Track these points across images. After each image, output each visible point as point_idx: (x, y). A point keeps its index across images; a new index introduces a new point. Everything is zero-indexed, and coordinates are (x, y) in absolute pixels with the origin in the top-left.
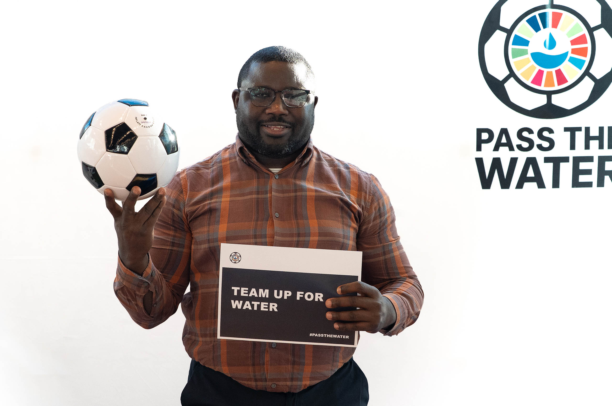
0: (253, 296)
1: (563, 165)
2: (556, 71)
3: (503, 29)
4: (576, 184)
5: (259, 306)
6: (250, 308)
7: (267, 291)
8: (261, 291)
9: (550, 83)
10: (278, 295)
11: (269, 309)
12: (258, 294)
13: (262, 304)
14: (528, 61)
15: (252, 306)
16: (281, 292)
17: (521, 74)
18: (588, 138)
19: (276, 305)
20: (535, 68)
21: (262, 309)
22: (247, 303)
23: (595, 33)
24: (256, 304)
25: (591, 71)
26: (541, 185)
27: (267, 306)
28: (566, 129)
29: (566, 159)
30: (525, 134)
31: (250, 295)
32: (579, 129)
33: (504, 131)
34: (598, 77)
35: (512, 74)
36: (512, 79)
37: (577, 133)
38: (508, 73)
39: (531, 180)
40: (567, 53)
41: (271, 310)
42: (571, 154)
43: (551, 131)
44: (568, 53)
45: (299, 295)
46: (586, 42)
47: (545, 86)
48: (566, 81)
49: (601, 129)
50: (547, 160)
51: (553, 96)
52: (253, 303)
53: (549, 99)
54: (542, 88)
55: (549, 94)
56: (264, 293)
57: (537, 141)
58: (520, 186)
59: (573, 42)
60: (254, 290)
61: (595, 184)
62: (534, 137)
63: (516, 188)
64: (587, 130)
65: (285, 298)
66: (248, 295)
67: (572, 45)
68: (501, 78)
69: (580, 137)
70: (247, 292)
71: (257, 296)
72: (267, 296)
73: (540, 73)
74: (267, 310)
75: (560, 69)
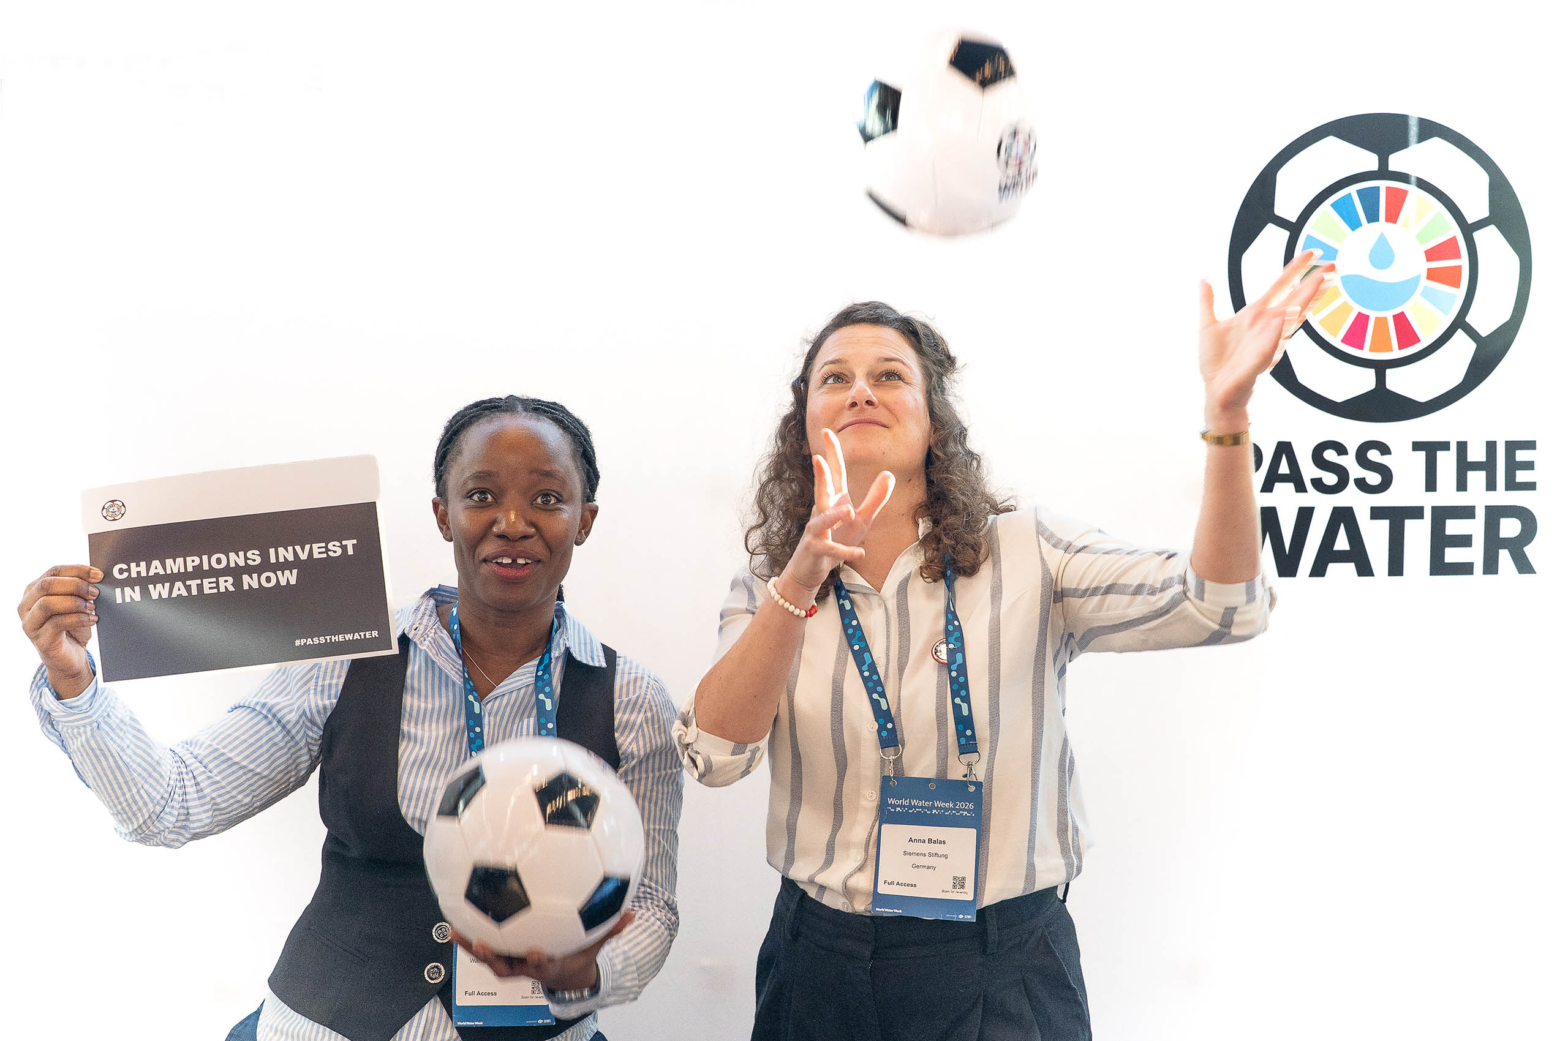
1: (1410, 525)
2: (1394, 316)
3: (1282, 223)
9: (1381, 343)
14: (1335, 294)
17: (1322, 322)
18: (1464, 466)
20: (1351, 309)
23: (1477, 235)
25: (1469, 319)
26: (1365, 569)
28: (1417, 446)
29: (1416, 513)
30: (1330, 455)
32: (1445, 446)
33: (1284, 449)
34: (1484, 332)
36: (1303, 336)
37: (1440, 454)
39: (1342, 557)
40: (1418, 277)
42: (1429, 501)
43: (1384, 449)
44: (1420, 278)
46: (1458, 256)
47: (1371, 350)
48: (1416, 340)
49: (1491, 446)
50: (1377, 513)
51: (1390, 373)
53: (1381, 379)
54: (1365, 354)
55: (1381, 368)
57: (1355, 471)
58: (1318, 570)
59: (1431, 254)
61: (1478, 567)
62: (1349, 462)
63: (1310, 576)
64: (1462, 447)
67: (1428, 260)
69: (1447, 462)
73: (1362, 320)
75: (1403, 313)
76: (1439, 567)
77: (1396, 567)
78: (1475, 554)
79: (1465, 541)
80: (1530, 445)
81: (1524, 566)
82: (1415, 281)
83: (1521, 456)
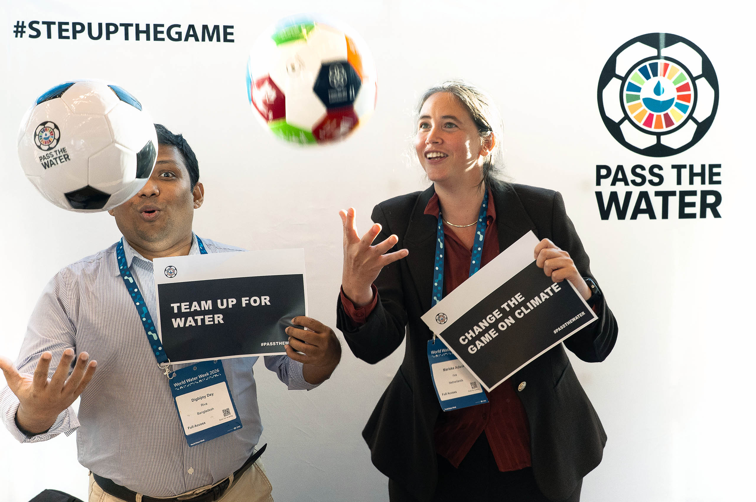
0: (195, 310)
1: (671, 199)
2: (664, 115)
3: (619, 77)
5: (203, 320)
6: (194, 324)
7: (210, 302)
8: (203, 303)
9: (659, 125)
10: (222, 305)
11: (214, 322)
12: (200, 307)
13: (206, 317)
14: (639, 106)
15: (196, 321)
16: (225, 301)
17: (635, 117)
18: (692, 175)
19: (221, 316)
20: (647, 111)
21: (207, 323)
22: (190, 319)
23: (696, 82)
24: (199, 318)
25: (694, 115)
26: (652, 216)
27: (211, 319)
28: (673, 167)
29: (673, 193)
30: (638, 170)
31: (192, 310)
32: (685, 166)
33: (620, 168)
34: (700, 121)
35: (627, 117)
36: (627, 121)
37: (683, 170)
38: (623, 116)
39: (643, 211)
42: (678, 189)
43: (660, 168)
44: (674, 99)
45: (244, 301)
46: (691, 90)
47: (655, 128)
48: (673, 124)
49: (703, 167)
50: (657, 194)
51: (662, 137)
52: (196, 318)
53: (659, 140)
54: (652, 129)
55: (659, 135)
56: (207, 305)
57: (649, 177)
58: (634, 217)
59: (679, 89)
60: (195, 303)
61: (698, 215)
62: (646, 173)
63: (630, 219)
64: (691, 167)
65: (230, 306)
66: (190, 310)
67: (678, 92)
68: (617, 120)
69: (685, 173)
70: (188, 307)
71: (200, 310)
72: (211, 308)
73: (651, 116)
74: (212, 323)
75: (668, 114)
76: (682, 215)
77: (665, 215)
78: (697, 210)
79: (693, 205)
80: (719, 166)
81: (717, 215)
83: (715, 170)
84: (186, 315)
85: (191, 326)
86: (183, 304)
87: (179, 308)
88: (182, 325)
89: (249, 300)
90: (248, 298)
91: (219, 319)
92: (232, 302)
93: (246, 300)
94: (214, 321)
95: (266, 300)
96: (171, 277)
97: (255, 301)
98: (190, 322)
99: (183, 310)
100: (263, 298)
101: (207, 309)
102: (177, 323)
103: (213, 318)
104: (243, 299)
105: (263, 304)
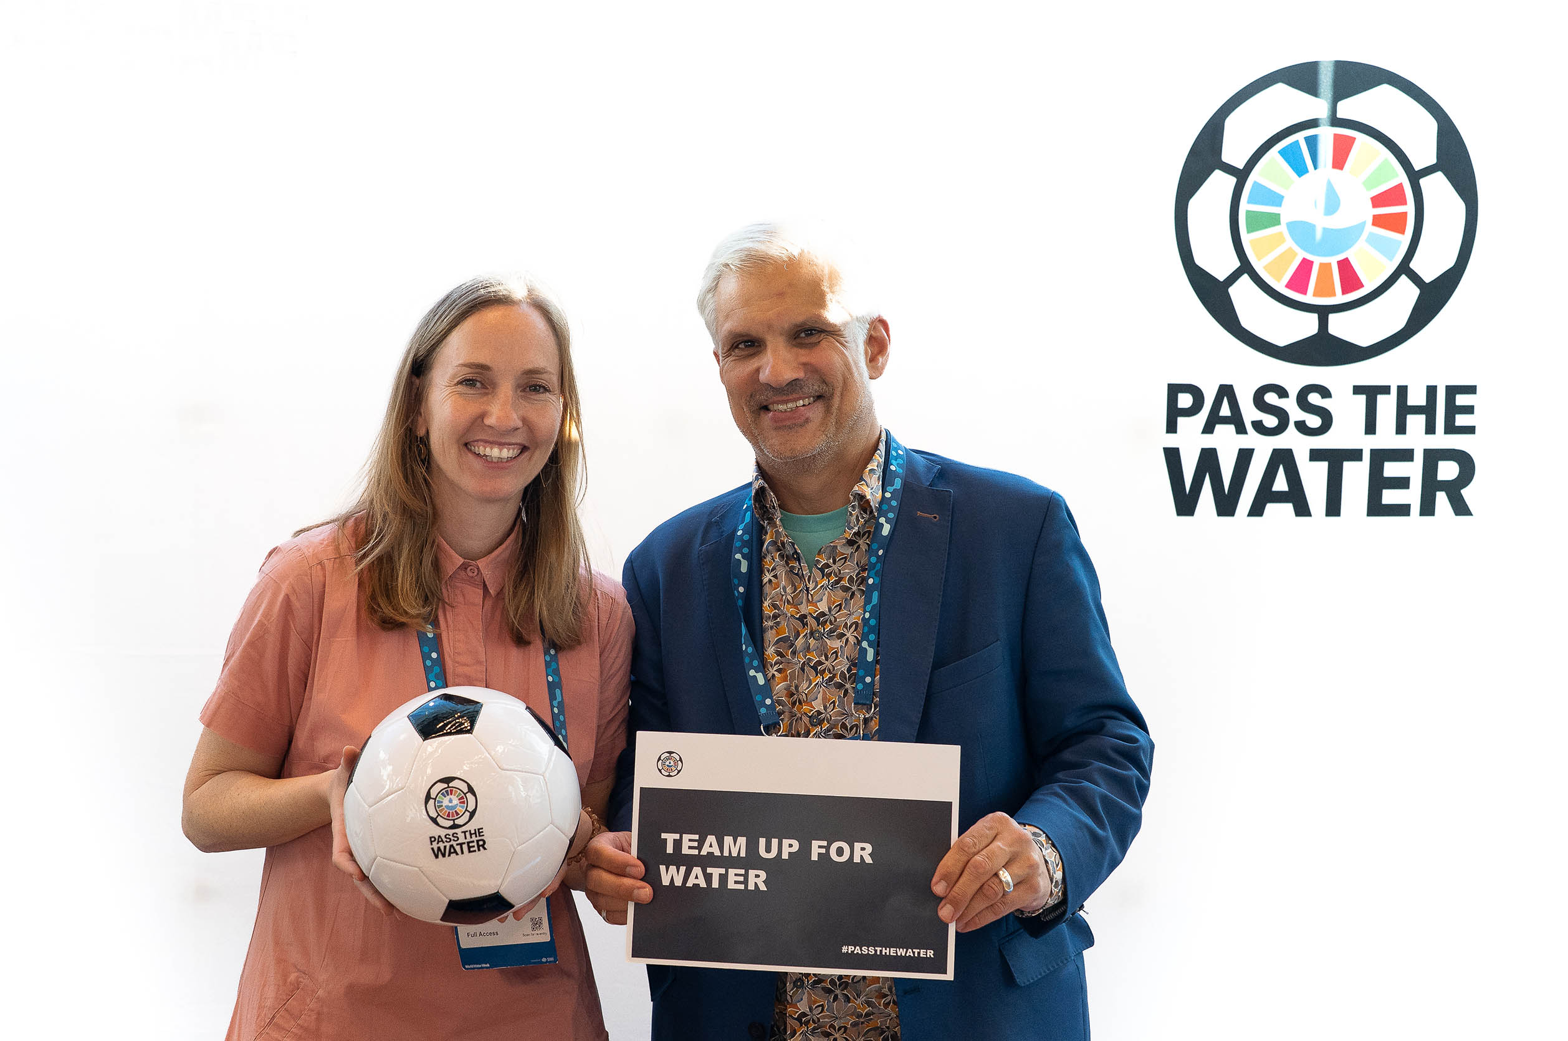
0: (711, 854)
1: (1348, 467)
2: (1339, 263)
3: (1229, 169)
4: (1376, 508)
5: (723, 878)
6: (703, 885)
7: (742, 841)
8: (728, 840)
9: (1325, 289)
10: (768, 850)
11: (746, 886)
12: (722, 850)
13: (732, 872)
14: (1279, 240)
15: (708, 878)
16: (775, 842)
17: (1265, 268)
18: (1404, 410)
19: (763, 875)
20: (1295, 255)
21: (731, 885)
22: (697, 870)
23: (1424, 182)
24: (716, 872)
25: (1413, 265)
26: (1302, 509)
27: (741, 879)
28: (1358, 390)
29: (1355, 455)
30: (1271, 398)
31: (704, 852)
32: (1386, 390)
33: (1226, 392)
34: (1428, 278)
35: (1246, 267)
36: (1245, 278)
37: (1381, 398)
38: (1236, 264)
39: (1280, 497)
40: (1364, 223)
41: (751, 887)
42: (1367, 444)
43: (1325, 393)
44: (1365, 225)
45: (816, 848)
46: (1404, 203)
47: (1315, 295)
48: (1359, 285)
49: (1432, 391)
50: (1316, 455)
51: (1332, 317)
52: (709, 870)
53: (1323, 323)
54: (1309, 298)
55: (1323, 313)
56: (736, 846)
57: (1296, 414)
58: (1257, 510)
59: (1377, 201)
60: (711, 839)
61: (1415, 509)
62: (1290, 405)
63: (1248, 516)
64: (1403, 391)
65: (785, 856)
66: (699, 852)
67: (1374, 207)
68: (1221, 276)
69: (1387, 406)
70: (695, 844)
71: (720, 855)
72: (743, 854)
73: (1306, 266)
74: (742, 887)
75: (1347, 259)
77: (1333, 507)
78: (1412, 496)
79: (1402, 483)
80: (1471, 390)
81: (1461, 508)
82: (1360, 227)
83: (1461, 400)
84: (689, 862)
85: (696, 886)
86: (686, 837)
87: (678, 844)
88: (678, 882)
89: (828, 848)
90: (825, 843)
91: (757, 880)
92: (790, 846)
93: (820, 847)
94: (746, 882)
95: (863, 852)
96: (669, 776)
97: (840, 852)
98: (697, 877)
99: (685, 850)
100: (858, 846)
101: (734, 854)
102: (670, 875)
103: (746, 876)
104: (815, 844)
105: (857, 860)
